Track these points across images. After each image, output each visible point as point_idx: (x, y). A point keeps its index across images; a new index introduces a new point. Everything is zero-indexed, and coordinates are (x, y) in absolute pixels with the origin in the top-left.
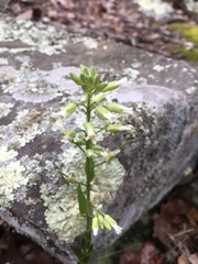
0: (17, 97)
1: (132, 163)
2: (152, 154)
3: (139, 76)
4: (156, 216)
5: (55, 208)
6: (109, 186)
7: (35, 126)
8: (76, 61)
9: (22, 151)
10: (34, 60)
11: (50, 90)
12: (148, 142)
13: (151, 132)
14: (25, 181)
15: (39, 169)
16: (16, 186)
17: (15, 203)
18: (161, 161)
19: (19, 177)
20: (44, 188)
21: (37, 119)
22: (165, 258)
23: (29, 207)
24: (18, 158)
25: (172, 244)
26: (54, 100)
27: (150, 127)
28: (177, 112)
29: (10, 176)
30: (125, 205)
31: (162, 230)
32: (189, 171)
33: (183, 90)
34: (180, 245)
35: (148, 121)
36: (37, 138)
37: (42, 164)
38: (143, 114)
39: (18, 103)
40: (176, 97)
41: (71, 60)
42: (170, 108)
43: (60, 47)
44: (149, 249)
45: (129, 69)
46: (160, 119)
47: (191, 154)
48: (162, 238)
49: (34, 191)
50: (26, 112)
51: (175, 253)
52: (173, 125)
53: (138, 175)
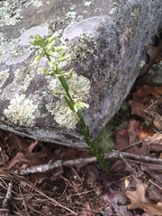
0: (9, 63)
1: (92, 74)
2: (103, 64)
3: (77, 16)
4: (131, 102)
5: (58, 114)
6: (83, 92)
7: (28, 76)
8: (33, 22)
9: (27, 93)
10: (6, 33)
11: (25, 50)
12: (96, 58)
13: (96, 51)
14: (36, 107)
15: (40, 98)
16: (33, 111)
17: (37, 119)
18: (112, 65)
19: (32, 106)
20: (48, 107)
21: (26, 72)
22: (145, 124)
23: (45, 118)
24: (27, 97)
25: (147, 115)
26: (31, 56)
27: (93, 48)
28: (108, 30)
29: (27, 107)
30: (100, 100)
31: (138, 109)
32: (143, 63)
33: (107, 13)
34: (152, 113)
35: (90, 45)
36: (32, 83)
37: (41, 95)
38: (86, 42)
39: (11, 67)
40: (104, 21)
41: (29, 22)
42: (102, 30)
43: (18, 15)
44: (133, 123)
45: (69, 13)
46: (98, 40)
47: (139, 51)
48: (139, 114)
49: (43, 110)
50: (18, 70)
51: (151, 120)
52: (109, 40)
53: (99, 80)
